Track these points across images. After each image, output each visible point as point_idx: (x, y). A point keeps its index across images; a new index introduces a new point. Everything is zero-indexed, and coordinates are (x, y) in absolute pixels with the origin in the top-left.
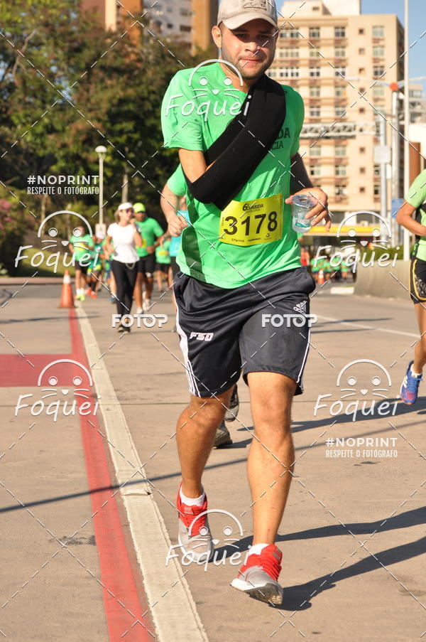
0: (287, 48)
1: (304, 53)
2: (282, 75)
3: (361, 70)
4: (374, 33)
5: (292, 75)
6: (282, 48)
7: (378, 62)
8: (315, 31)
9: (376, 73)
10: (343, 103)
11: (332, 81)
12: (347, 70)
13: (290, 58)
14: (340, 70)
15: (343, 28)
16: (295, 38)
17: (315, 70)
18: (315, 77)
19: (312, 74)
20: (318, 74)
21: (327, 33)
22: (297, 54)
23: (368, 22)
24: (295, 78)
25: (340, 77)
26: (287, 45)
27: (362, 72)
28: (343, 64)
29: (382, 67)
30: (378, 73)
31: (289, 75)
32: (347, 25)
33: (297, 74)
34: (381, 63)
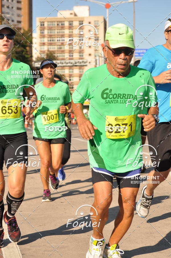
0: (60, 30)
1: (67, 32)
2: (58, 40)
4: (95, 24)
5: (62, 40)
6: (58, 30)
8: (71, 23)
10: (82, 52)
13: (61, 34)
15: (82, 21)
16: (63, 26)
21: (76, 24)
22: (64, 32)
23: (92, 19)
24: (63, 42)
26: (60, 28)
29: (98, 37)
32: (84, 20)
33: (64, 40)
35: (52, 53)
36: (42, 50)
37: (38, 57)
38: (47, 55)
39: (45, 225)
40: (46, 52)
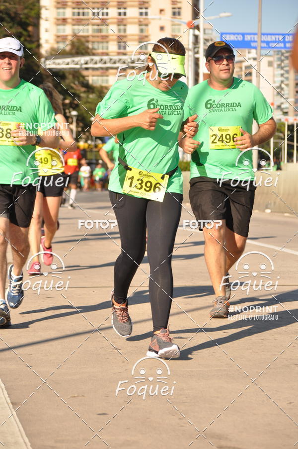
3: (161, 11)
7: (176, 4)
9: (174, 14)
10: (146, 39)
11: (136, 20)
12: (149, 11)
14: (144, 11)
17: (122, 11)
18: (122, 17)
19: (120, 14)
20: (125, 14)
24: (105, 17)
25: (144, 17)
27: (163, 12)
28: (146, 5)
29: (180, 8)
30: (176, 13)
31: (100, 14)
33: (107, 14)
34: (179, 5)
35: (83, 40)
36: (61, 34)
37: (53, 49)
38: (73, 44)
39: (83, 396)
40: (70, 38)
